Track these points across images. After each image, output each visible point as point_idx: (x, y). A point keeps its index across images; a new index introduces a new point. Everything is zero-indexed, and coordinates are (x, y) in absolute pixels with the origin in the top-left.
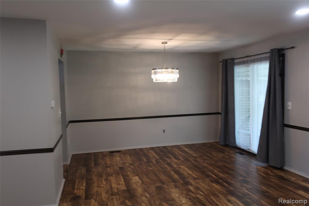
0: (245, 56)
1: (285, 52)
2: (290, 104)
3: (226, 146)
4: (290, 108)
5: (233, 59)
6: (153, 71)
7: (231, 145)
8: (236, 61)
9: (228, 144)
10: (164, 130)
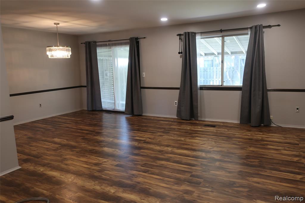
0: (108, 40)
1: (139, 40)
2: (144, 73)
3: (93, 111)
4: (144, 76)
5: (95, 42)
6: (48, 48)
7: (98, 109)
8: (98, 44)
9: (94, 109)
10: (40, 104)
